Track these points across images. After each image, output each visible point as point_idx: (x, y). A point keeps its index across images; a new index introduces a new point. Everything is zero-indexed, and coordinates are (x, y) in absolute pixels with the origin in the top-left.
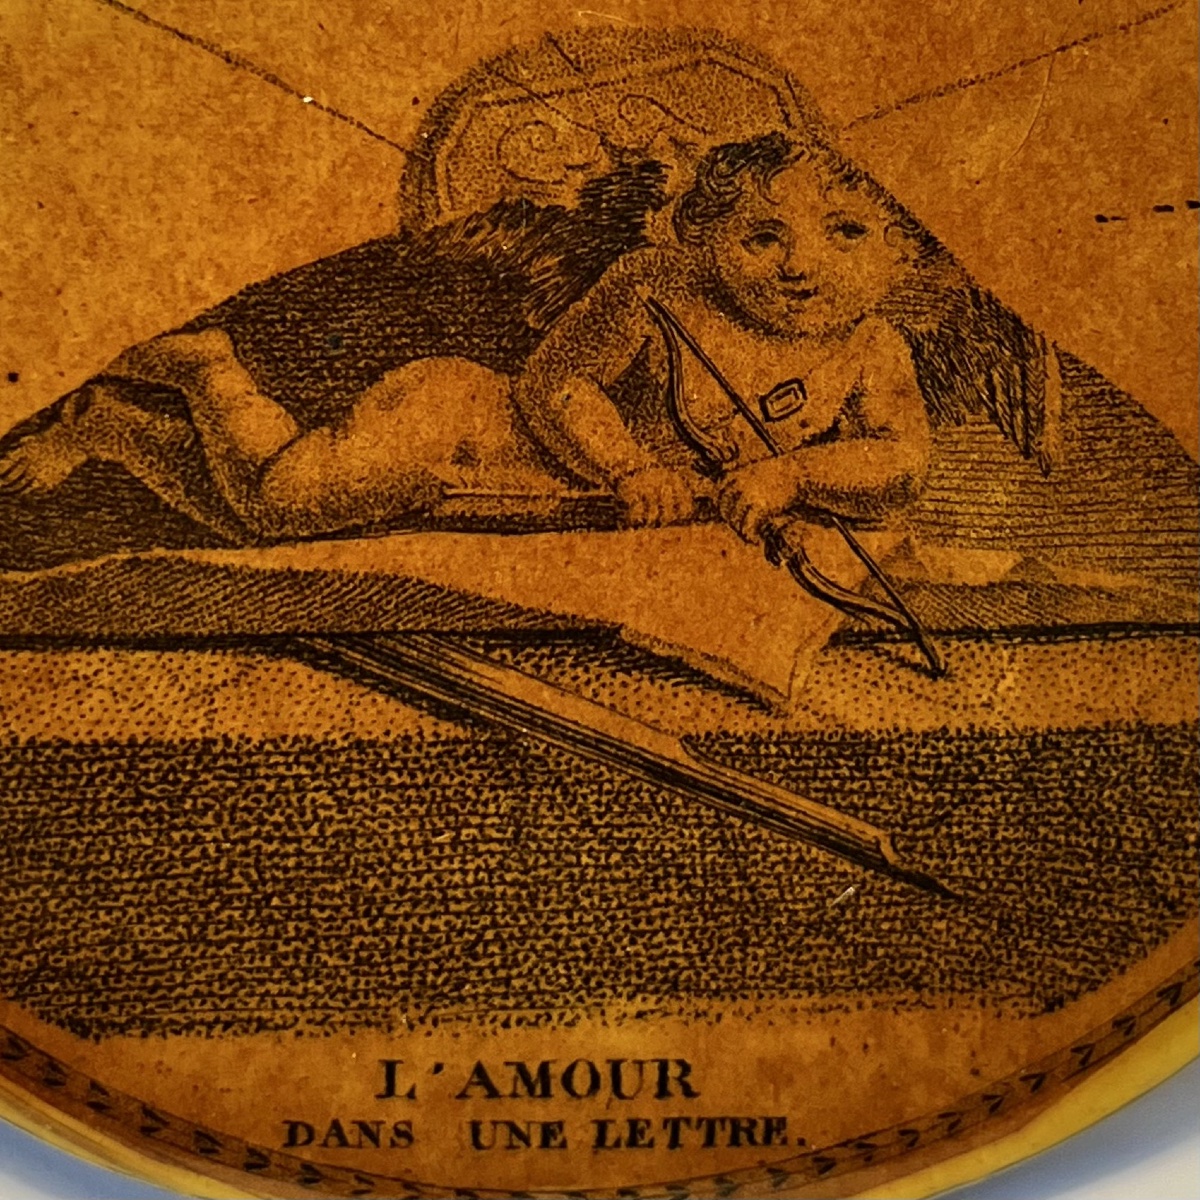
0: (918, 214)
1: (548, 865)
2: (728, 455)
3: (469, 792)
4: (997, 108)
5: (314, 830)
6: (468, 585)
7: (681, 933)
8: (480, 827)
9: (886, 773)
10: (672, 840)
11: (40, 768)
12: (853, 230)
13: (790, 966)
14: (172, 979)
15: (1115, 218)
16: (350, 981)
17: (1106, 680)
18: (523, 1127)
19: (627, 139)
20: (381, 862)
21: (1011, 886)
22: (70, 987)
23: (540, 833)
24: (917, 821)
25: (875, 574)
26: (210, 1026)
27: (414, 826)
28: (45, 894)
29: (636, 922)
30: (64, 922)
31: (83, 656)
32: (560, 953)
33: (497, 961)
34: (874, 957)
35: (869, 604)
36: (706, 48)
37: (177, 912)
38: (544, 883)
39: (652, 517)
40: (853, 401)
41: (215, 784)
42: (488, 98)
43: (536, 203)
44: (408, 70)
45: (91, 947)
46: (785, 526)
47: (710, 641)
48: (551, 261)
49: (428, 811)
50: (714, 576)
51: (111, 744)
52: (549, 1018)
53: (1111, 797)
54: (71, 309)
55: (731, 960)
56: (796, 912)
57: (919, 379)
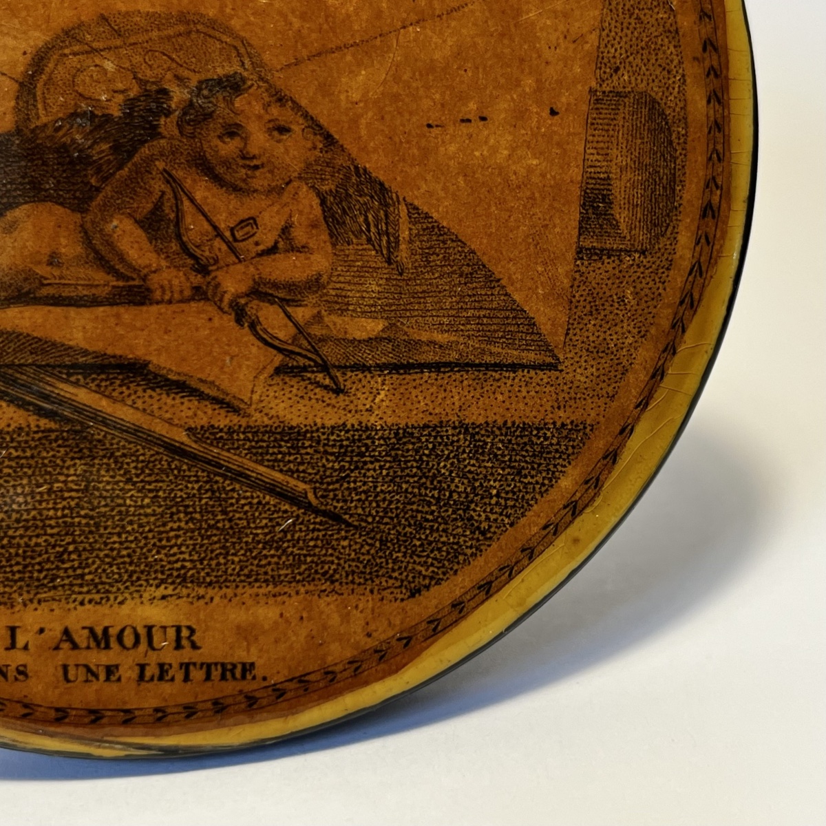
0: (323, 121)
1: (106, 506)
2: (211, 261)
3: (58, 461)
4: (366, 60)
6: (57, 337)
7: (188, 547)
8: (65, 482)
9: (310, 450)
10: (181, 490)
12: (283, 130)
13: (254, 568)
15: (437, 126)
17: (440, 396)
18: (94, 668)
19: (149, 75)
20: (6, 504)
21: (386, 520)
23: (101, 486)
24: (329, 480)
25: (301, 332)
29: (160, 540)
32: (114, 559)
33: (76, 564)
34: (305, 563)
35: (297, 350)
36: (195, 24)
38: (104, 516)
39: (167, 297)
40: (286, 230)
42: (67, 51)
43: (96, 112)
44: (20, 35)
46: (247, 304)
47: (203, 371)
48: (105, 146)
49: (34, 472)
50: (204, 333)
52: (108, 599)
53: (445, 466)
55: (218, 564)
56: (257, 535)
57: (325, 218)
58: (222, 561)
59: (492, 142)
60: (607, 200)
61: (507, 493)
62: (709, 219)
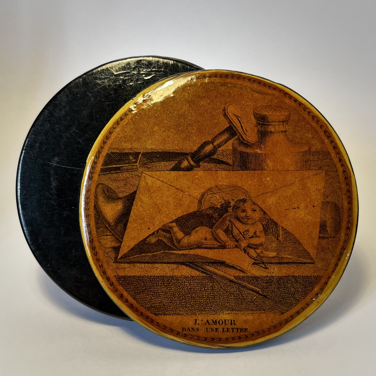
0: (263, 209)
1: (216, 293)
2: (239, 239)
3: (206, 283)
4: (273, 195)
5: (186, 288)
6: (206, 256)
7: (234, 302)
8: (208, 288)
9: (260, 282)
10: (232, 290)
11: (151, 279)
12: (255, 211)
13: (248, 307)
14: (168, 308)
15: (288, 210)
16: (191, 309)
17: (288, 270)
18: (213, 329)
19: (226, 199)
20: (195, 292)
21: (276, 297)
22: (155, 309)
23: (215, 289)
24: (264, 288)
25: (258, 255)
26: (173, 314)
27: (199, 287)
28: (152, 296)
29: (228, 301)
30: (154, 300)
31: (157, 265)
32: (218, 305)
33: (210, 306)
34: (259, 306)
35: (258, 259)
36: (236, 187)
37: (169, 299)
38: (216, 295)
39: (229, 247)
40: (255, 233)
41: (173, 282)
42: (209, 193)
43: (215, 207)
44: (199, 190)
45: (157, 304)
47: (237, 264)
48: (217, 214)
49: (201, 286)
50: (237, 255)
51: (160, 276)
52: (217, 314)
53: (289, 285)
54: (156, 220)
55: (240, 306)
56: (248, 300)
57: (264, 230)
58: (241, 306)
59: (300, 213)
60: (325, 226)
61: (303, 291)
62: (348, 230)
